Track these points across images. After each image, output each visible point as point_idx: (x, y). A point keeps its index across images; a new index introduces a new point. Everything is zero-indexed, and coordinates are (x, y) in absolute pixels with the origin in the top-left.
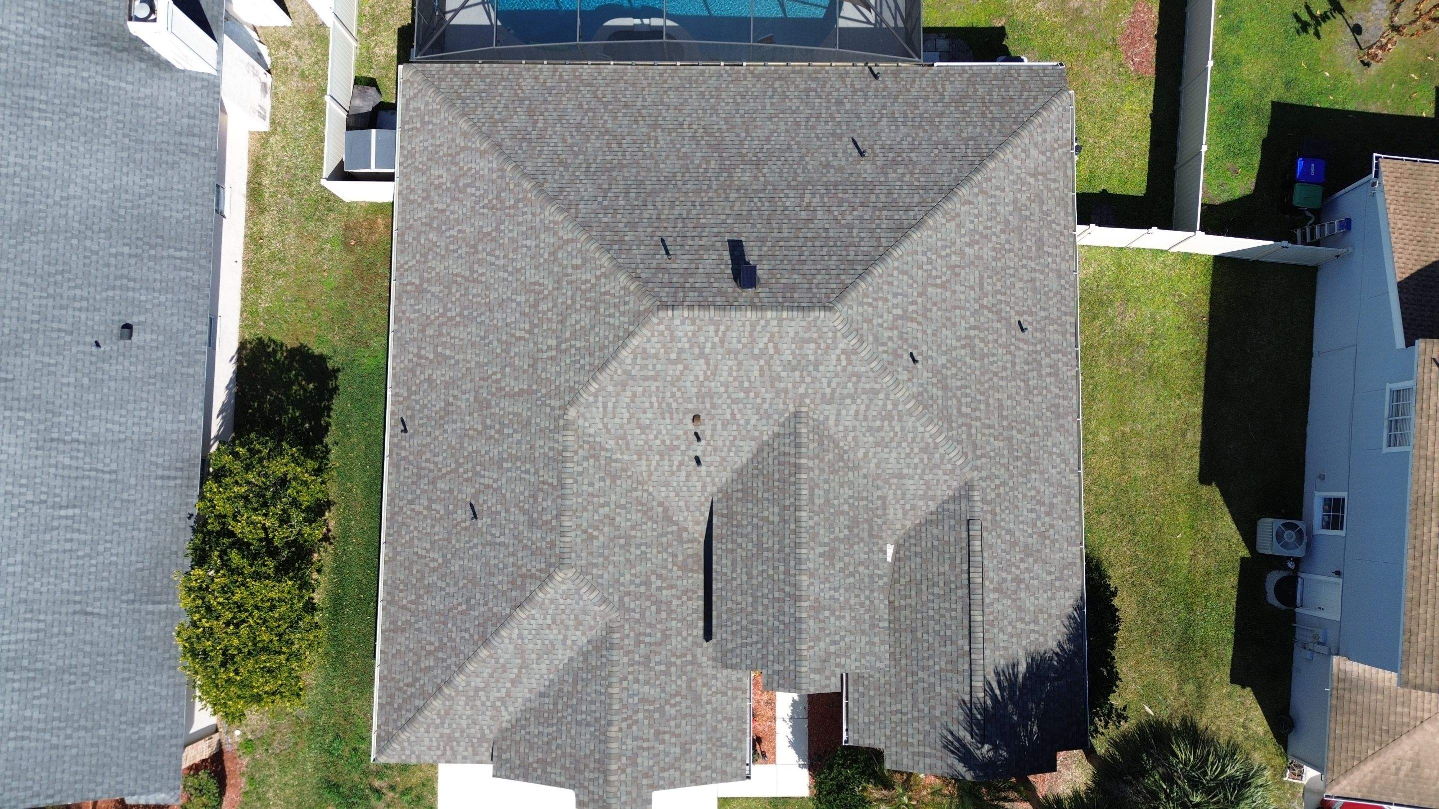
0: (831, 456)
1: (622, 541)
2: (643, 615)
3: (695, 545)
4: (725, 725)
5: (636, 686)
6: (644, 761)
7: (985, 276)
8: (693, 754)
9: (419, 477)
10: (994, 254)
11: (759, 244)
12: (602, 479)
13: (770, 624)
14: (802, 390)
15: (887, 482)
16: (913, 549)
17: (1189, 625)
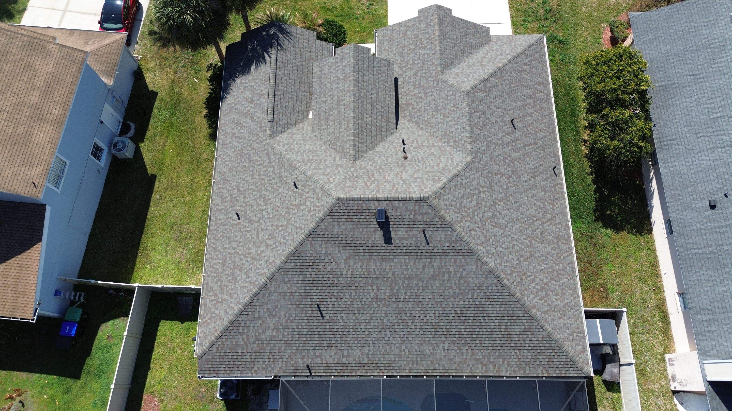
0: (338, 144)
1: (439, 108)
2: (427, 80)
3: (403, 115)
4: (387, 48)
5: (428, 52)
6: (423, 25)
7: (255, 238)
8: (401, 33)
9: (543, 147)
10: (250, 251)
11: (376, 242)
12: (451, 133)
13: (368, 73)
14: (353, 169)
15: (310, 138)
16: (300, 115)
17: (173, 115)
